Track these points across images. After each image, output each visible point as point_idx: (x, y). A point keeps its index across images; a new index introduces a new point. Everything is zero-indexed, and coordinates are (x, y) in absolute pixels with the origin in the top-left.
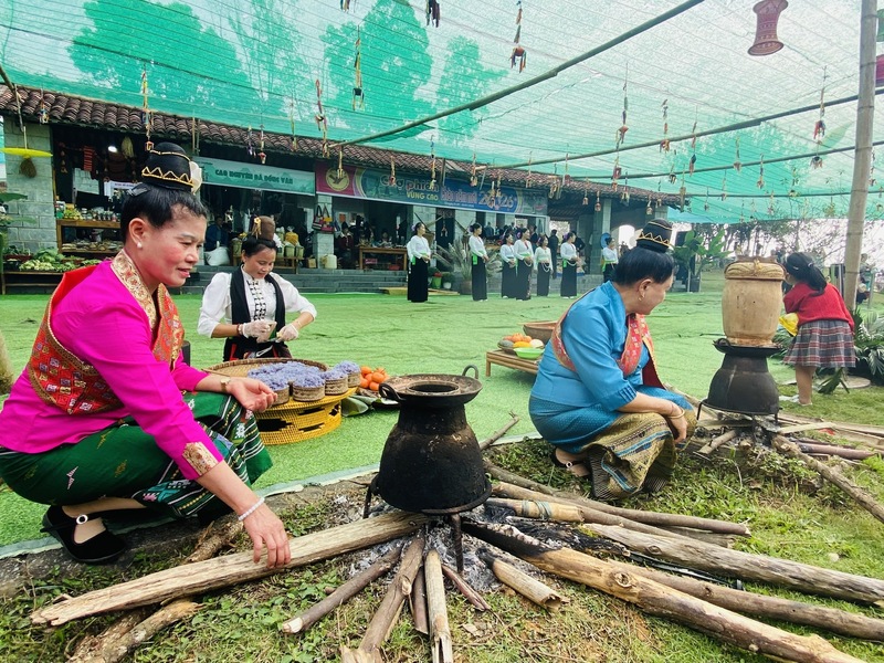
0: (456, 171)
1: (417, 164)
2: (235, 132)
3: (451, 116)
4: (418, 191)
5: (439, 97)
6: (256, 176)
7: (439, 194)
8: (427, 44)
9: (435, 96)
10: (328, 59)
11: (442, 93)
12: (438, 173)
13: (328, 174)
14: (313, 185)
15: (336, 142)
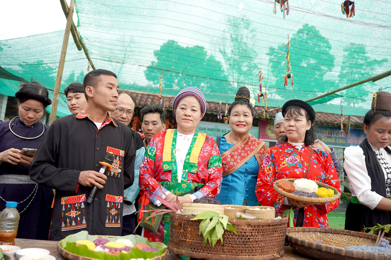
0: (357, 123)
1: (329, 119)
2: (212, 105)
3: (349, 89)
4: (330, 137)
5: (340, 79)
6: (223, 130)
7: (346, 139)
8: (330, 48)
9: (338, 78)
10: (271, 64)
11: (342, 76)
12: (344, 125)
13: (268, 128)
14: (257, 135)
15: (273, 108)
